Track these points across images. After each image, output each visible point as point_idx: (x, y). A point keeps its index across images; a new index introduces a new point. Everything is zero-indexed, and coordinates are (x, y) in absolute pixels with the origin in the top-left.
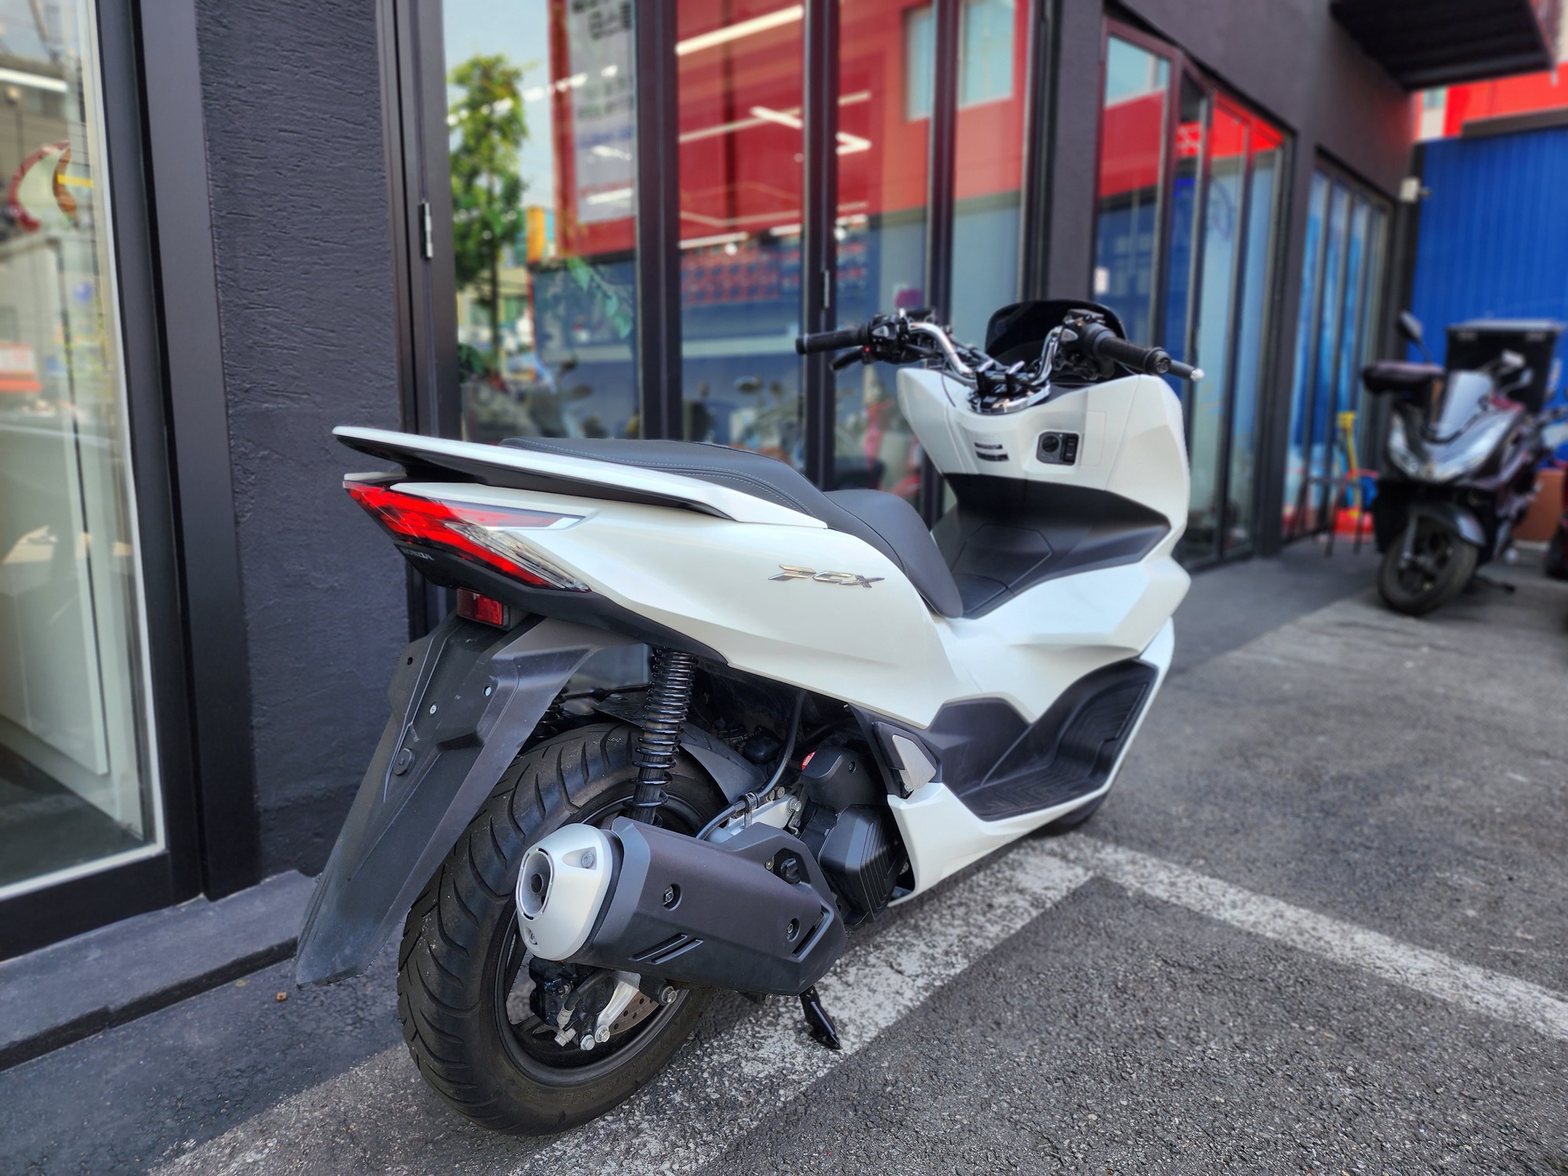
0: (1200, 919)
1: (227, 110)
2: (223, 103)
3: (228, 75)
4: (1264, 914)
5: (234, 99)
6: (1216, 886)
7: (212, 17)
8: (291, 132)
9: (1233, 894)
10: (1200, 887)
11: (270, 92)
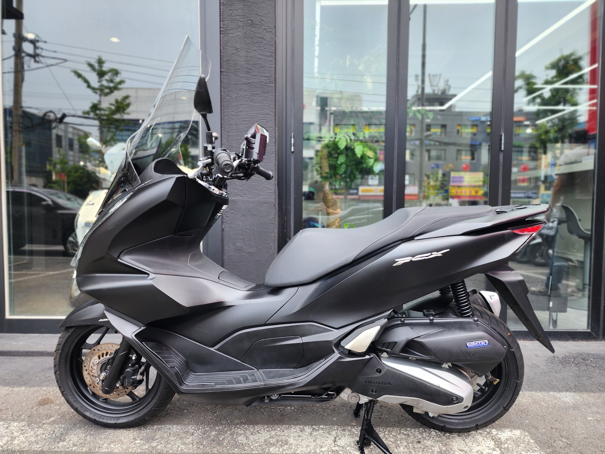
1: (229, 119)
2: (228, 117)
3: (230, 109)
5: (231, 115)
7: (227, 95)
8: (246, 121)
11: (241, 111)
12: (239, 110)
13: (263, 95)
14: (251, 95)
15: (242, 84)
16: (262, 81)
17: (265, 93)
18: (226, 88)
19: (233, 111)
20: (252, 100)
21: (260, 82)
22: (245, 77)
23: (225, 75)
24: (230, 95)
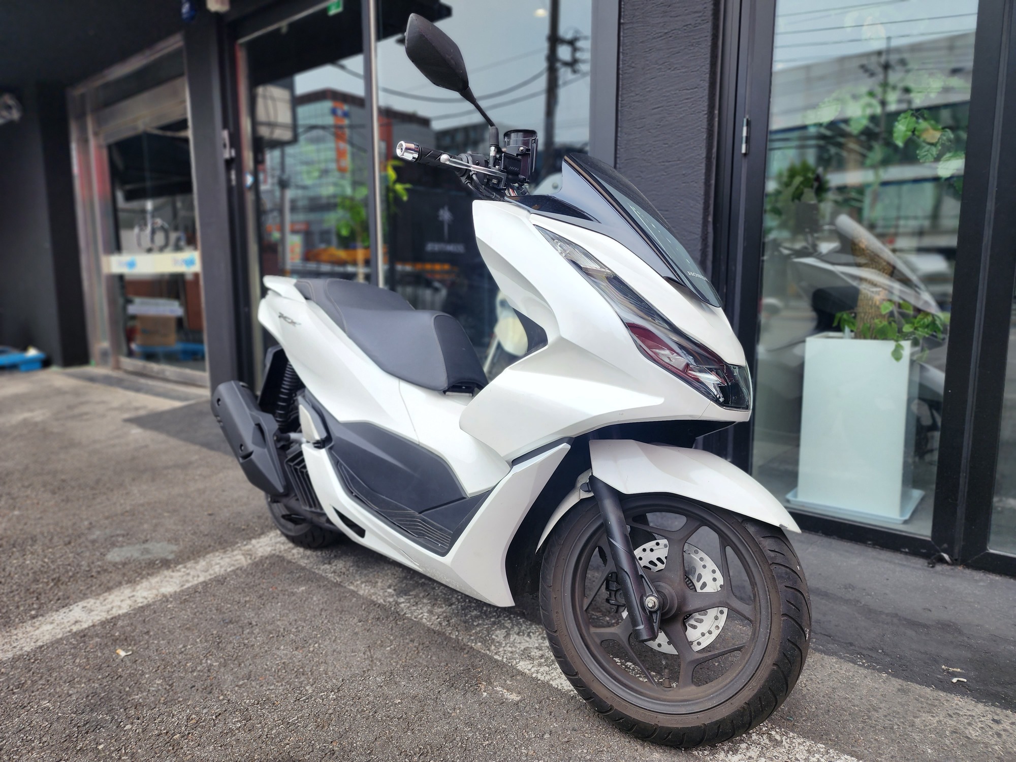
13: (690, 50)
14: (668, 55)
15: (654, 38)
17: (692, 45)
18: (627, 54)
19: (637, 95)
20: (669, 65)
22: (660, 23)
23: (627, 29)
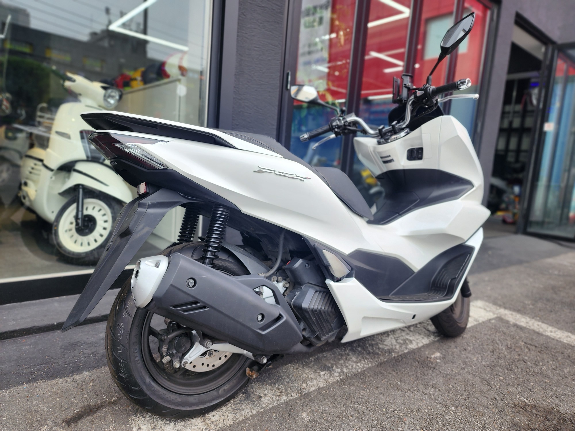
0: (539, 334)
1: (242, 40)
2: (242, 38)
3: (244, 30)
4: (563, 336)
5: (245, 37)
6: (544, 326)
7: (242, 13)
8: (258, 48)
9: (550, 328)
10: (538, 325)
11: (254, 36)
12: (253, 34)
14: (264, 20)
15: (256, 5)
16: (274, 8)
20: (264, 26)
21: (272, 9)
24: (245, 14)
